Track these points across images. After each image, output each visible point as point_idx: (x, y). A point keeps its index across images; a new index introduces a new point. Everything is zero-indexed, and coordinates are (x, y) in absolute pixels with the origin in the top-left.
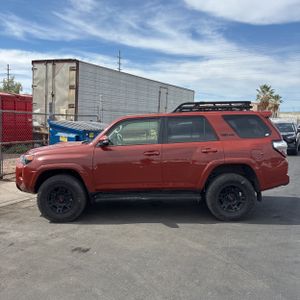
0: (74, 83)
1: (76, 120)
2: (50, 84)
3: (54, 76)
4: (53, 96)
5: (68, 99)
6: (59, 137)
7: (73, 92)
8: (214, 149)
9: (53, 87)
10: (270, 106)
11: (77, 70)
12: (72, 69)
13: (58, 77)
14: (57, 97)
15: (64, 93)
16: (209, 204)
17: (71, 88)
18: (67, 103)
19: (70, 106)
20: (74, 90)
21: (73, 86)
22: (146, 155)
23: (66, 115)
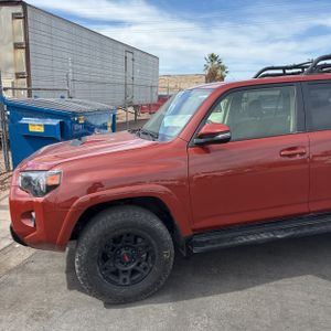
0: (21, 39)
6: (27, 125)
7: (21, 53)
11: (25, 18)
12: (15, 16)
17: (17, 46)
18: (12, 71)
19: (18, 76)
20: (23, 51)
21: (20, 44)
22: (284, 155)
23: (13, 89)
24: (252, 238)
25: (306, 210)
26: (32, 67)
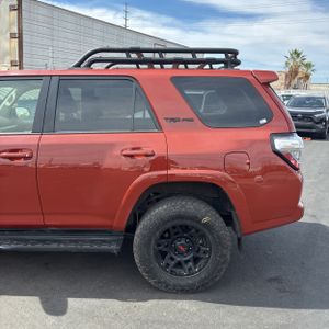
0: (15, 30)
5: (10, 54)
7: (15, 42)
10: (300, 75)
11: (19, 10)
12: (12, 8)
15: (4, 45)
17: (12, 36)
19: (13, 64)
20: (16, 40)
21: (14, 34)
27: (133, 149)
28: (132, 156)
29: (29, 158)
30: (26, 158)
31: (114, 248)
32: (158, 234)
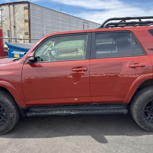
0: (27, 18)
1: (30, 42)
2: (12, 19)
3: (14, 14)
4: (15, 27)
5: (25, 29)
6: (13, 54)
7: (27, 24)
8: (142, 64)
9: (14, 22)
11: (29, 9)
12: (25, 8)
13: (17, 14)
14: (17, 28)
15: (22, 25)
16: (135, 117)
17: (26, 21)
18: (24, 32)
19: (26, 34)
20: (28, 23)
21: (27, 20)
22: (74, 71)
23: (24, 39)
24: (58, 112)
25: (90, 101)
26: (31, 30)
27: (135, 64)
28: (134, 67)
29: (86, 70)
30: (84, 71)
31: (125, 111)
32: (146, 104)
